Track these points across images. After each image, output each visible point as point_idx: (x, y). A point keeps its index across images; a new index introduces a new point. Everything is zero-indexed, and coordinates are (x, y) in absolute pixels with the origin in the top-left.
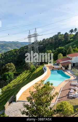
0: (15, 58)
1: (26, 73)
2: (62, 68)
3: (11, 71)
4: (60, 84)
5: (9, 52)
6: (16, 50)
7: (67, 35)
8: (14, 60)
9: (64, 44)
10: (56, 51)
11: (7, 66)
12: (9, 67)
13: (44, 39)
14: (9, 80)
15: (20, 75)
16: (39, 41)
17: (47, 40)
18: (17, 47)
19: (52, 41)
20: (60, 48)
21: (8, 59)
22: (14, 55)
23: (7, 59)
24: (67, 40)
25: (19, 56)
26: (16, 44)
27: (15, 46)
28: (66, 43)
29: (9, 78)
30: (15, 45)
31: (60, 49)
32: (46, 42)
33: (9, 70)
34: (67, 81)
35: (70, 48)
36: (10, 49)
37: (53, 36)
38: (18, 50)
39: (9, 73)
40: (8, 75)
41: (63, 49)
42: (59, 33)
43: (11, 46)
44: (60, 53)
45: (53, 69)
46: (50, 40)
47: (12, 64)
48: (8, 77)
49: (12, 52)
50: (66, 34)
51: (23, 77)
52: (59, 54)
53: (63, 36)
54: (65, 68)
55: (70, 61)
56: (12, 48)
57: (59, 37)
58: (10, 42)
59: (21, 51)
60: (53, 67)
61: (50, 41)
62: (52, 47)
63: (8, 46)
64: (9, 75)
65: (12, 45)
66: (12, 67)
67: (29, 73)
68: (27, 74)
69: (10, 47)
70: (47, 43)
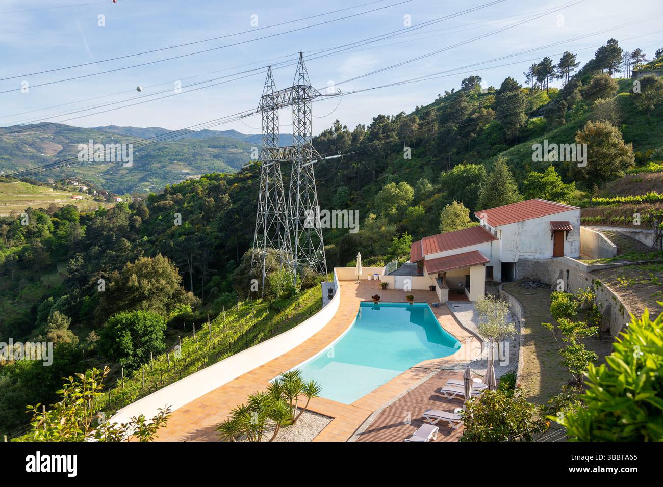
0: (208, 229)
1: (243, 315)
2: (433, 289)
3: (157, 303)
4: (375, 392)
5: (174, 191)
6: (217, 178)
7: (514, 93)
8: (201, 239)
9: (492, 144)
10: (439, 191)
11: (134, 276)
12: (146, 282)
13: (381, 118)
14: (135, 355)
15: (206, 326)
16: (351, 130)
17: (397, 126)
18: (231, 163)
19: (425, 129)
20: (459, 169)
21: (168, 232)
22: (201, 208)
23: (164, 231)
24: (512, 123)
25: (230, 214)
26: (224, 147)
27: (216, 157)
28: (506, 141)
29: (136, 346)
30: (216, 151)
31: (460, 177)
32: (387, 137)
33: (143, 297)
34: (425, 370)
35: (500, 172)
36: (187, 174)
37: (438, 102)
38: (230, 182)
39: (140, 313)
40: (130, 325)
41: (475, 178)
42: (471, 82)
43: (194, 155)
44: (455, 203)
45: (377, 298)
46: (413, 121)
47: (163, 262)
48: (127, 340)
49: (193, 190)
50: (509, 85)
51: (216, 340)
52: (448, 207)
53: (492, 99)
54: (446, 291)
55: (483, 248)
56: (198, 168)
57: (465, 108)
58: (186, 132)
59: (242, 189)
60: (385, 286)
61: (415, 127)
62: (421, 167)
63: (177, 157)
64: (139, 327)
65: (199, 150)
66: (163, 282)
67: (256, 316)
68: (243, 321)
69: (190, 164)
70: (395, 137)
